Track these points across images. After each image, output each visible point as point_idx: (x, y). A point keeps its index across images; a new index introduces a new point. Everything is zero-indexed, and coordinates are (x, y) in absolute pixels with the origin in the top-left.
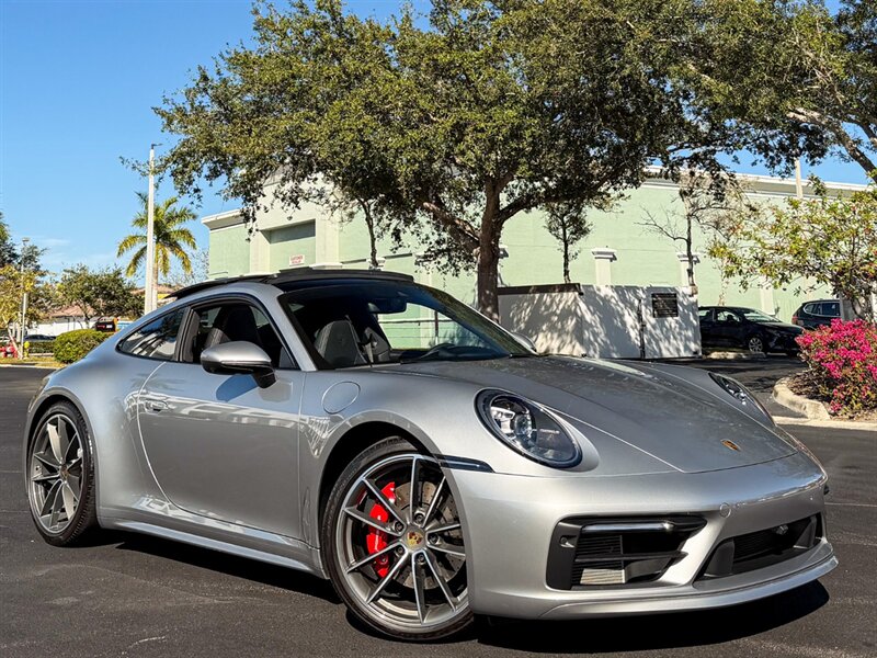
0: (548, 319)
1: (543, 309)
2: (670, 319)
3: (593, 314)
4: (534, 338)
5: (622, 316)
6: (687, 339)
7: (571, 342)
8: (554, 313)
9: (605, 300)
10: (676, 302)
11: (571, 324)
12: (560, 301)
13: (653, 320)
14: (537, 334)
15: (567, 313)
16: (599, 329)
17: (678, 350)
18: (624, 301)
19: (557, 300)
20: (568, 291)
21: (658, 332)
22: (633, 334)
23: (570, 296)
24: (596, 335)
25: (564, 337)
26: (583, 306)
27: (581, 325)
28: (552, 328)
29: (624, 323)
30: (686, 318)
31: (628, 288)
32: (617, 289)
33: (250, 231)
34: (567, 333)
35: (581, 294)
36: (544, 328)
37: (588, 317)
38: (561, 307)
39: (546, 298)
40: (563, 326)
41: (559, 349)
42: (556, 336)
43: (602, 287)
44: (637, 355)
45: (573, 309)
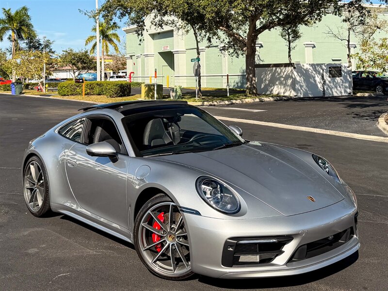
0: (279, 79)
1: (277, 74)
2: (337, 78)
3: (300, 77)
4: (273, 87)
5: (315, 77)
6: (346, 87)
7: (290, 90)
8: (282, 77)
9: (307, 70)
10: (341, 70)
11: (290, 82)
12: (285, 71)
13: (329, 79)
14: (274, 86)
15: (288, 77)
16: (303, 84)
17: (341, 92)
18: (316, 70)
19: (283, 71)
20: (289, 67)
21: (332, 84)
22: (320, 86)
23: (290, 69)
24: (301, 86)
25: (287, 87)
26: (295, 73)
27: (294, 82)
28: (281, 83)
29: (315, 81)
30: (345, 78)
31: (318, 65)
32: (312, 65)
33: (141, 40)
34: (288, 86)
35: (294, 68)
36: (277, 83)
37: (298, 78)
38: (285, 74)
39: (278, 70)
40: (286, 82)
41: (284, 93)
42: (282, 87)
43: (305, 65)
44: (321, 95)
45: (291, 75)
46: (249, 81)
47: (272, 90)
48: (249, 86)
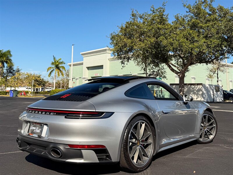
0: (193, 91)
1: (191, 88)
2: (218, 92)
3: (205, 91)
5: (210, 91)
6: (221, 97)
7: (201, 97)
8: (195, 90)
9: (207, 87)
10: (219, 88)
11: (201, 93)
12: (197, 87)
13: (215, 93)
15: (199, 90)
16: (206, 95)
17: (220, 100)
18: (210, 88)
19: (196, 87)
20: (200, 85)
21: (216, 95)
22: (212, 96)
24: (205, 96)
25: (198, 96)
26: (203, 89)
27: (203, 94)
28: (194, 93)
29: (210, 93)
30: (221, 92)
31: (211, 85)
32: (209, 85)
34: (200, 95)
35: (203, 86)
36: (192, 93)
37: (204, 92)
38: (197, 88)
39: (193, 86)
40: (198, 93)
41: (197, 99)
42: (196, 95)
43: (207, 85)
44: (213, 101)
45: (201, 89)
46: (182, 91)
48: (182, 94)
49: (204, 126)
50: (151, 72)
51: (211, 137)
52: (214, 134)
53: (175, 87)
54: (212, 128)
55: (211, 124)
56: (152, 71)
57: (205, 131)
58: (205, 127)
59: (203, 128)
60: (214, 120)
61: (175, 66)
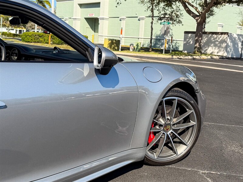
0: (214, 42)
1: (212, 39)
3: (231, 43)
4: (207, 48)
5: (238, 44)
7: (223, 51)
8: (217, 41)
9: (235, 39)
11: (224, 45)
12: (220, 37)
14: (208, 47)
15: (223, 41)
18: (239, 39)
19: (219, 37)
20: (225, 35)
22: (240, 50)
24: (231, 49)
25: (221, 49)
26: (228, 40)
27: (227, 46)
28: (215, 45)
29: (238, 46)
31: (241, 35)
32: (238, 35)
34: (222, 48)
35: (228, 36)
36: (212, 45)
37: (229, 44)
38: (220, 39)
39: (215, 36)
40: (220, 45)
41: (218, 53)
42: (217, 48)
43: (234, 34)
44: (239, 57)
45: (226, 40)
46: (198, 42)
47: (206, 50)
48: (198, 46)
49: (166, 125)
50: (162, 14)
51: (182, 150)
52: (190, 143)
53: (191, 36)
54: (188, 128)
55: (187, 120)
56: (163, 12)
57: (167, 135)
58: (169, 127)
59: (164, 130)
60: (193, 111)
61: (193, 6)
